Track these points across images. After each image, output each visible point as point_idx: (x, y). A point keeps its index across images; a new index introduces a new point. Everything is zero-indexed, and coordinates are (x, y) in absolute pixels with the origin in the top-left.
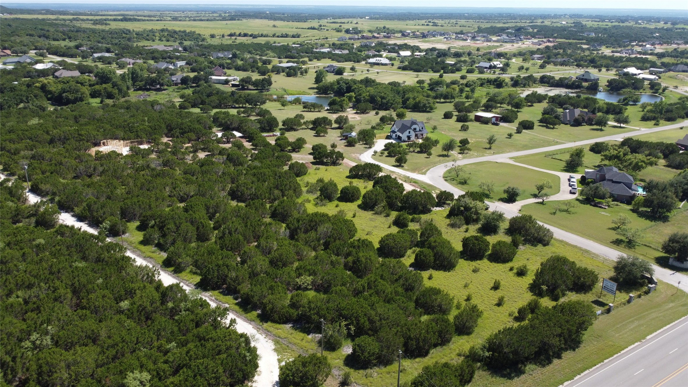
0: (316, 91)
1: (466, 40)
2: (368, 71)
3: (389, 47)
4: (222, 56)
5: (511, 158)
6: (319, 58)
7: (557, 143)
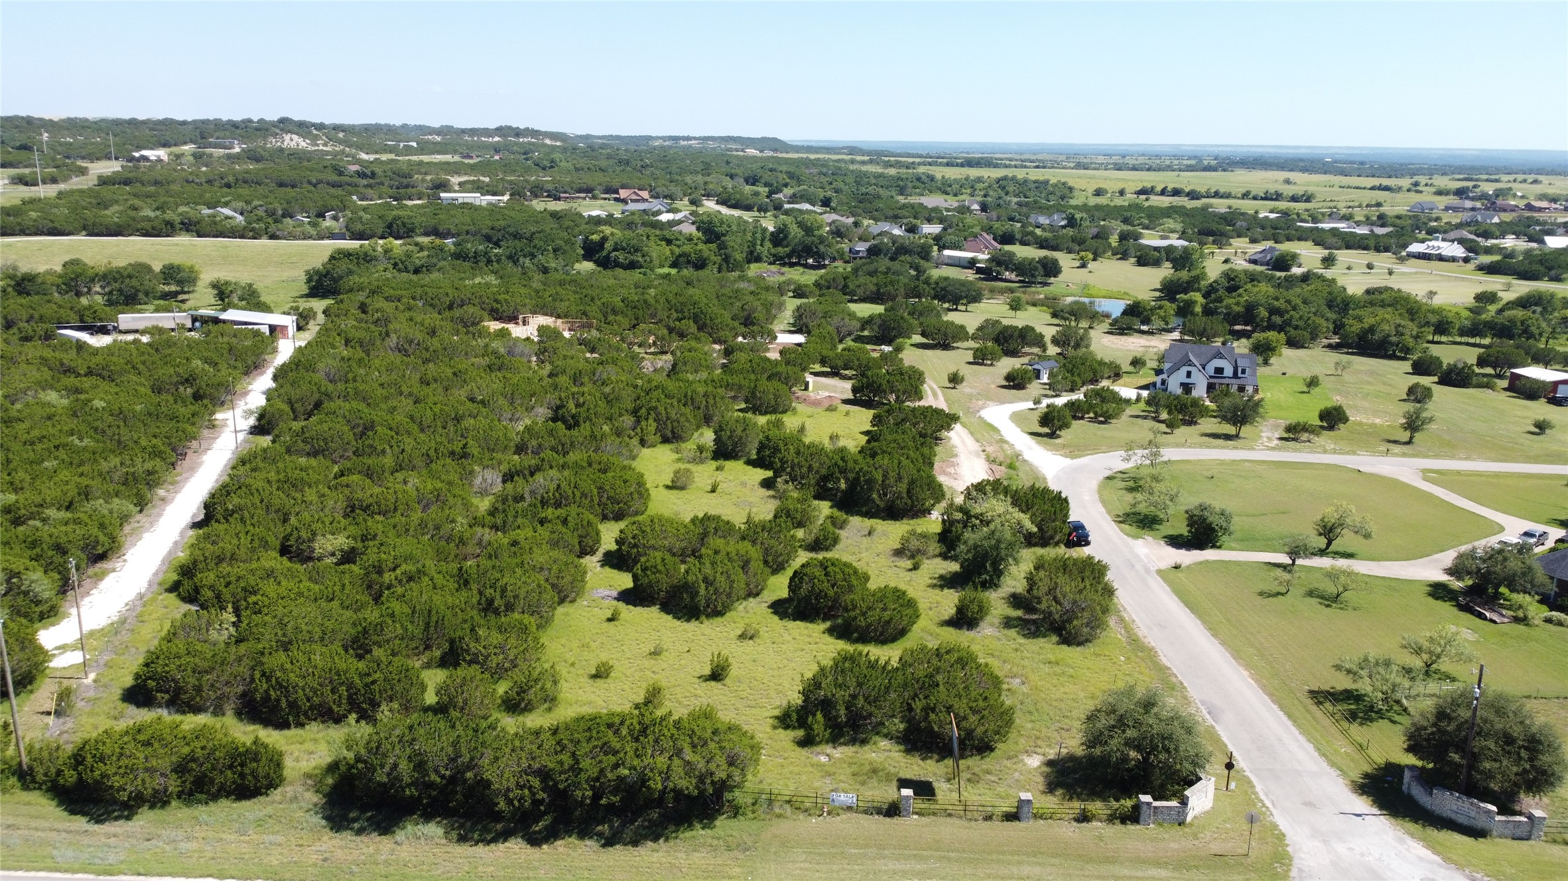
0: (1160, 294)
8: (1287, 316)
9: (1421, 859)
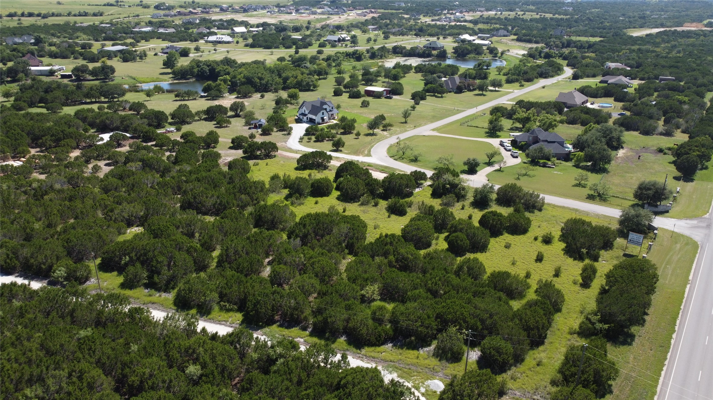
0: (171, 76)
1: (291, 13)
2: (215, 50)
3: (217, 23)
4: (21, 41)
5: (433, 130)
6: (148, 39)
7: (459, 112)
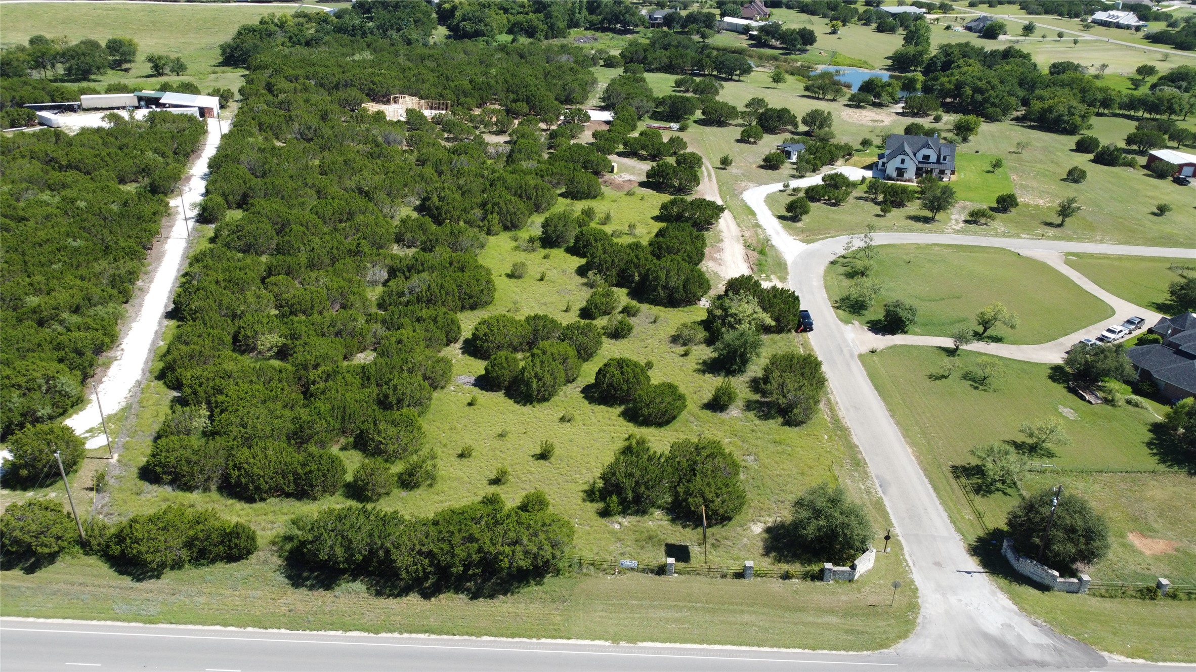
0: (891, 62)
8: (986, 95)
9: (1004, 608)
